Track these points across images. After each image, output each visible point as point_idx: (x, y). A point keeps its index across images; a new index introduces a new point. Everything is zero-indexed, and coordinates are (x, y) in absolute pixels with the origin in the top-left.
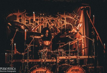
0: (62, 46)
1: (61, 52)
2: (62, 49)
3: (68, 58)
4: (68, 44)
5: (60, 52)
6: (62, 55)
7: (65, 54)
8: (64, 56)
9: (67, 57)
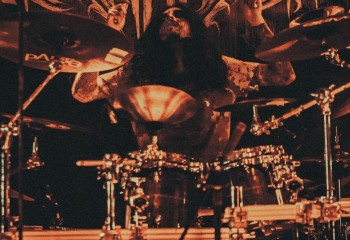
0: (275, 122)
1: (265, 173)
2: (275, 145)
3: (315, 213)
4: (317, 109)
5: (258, 166)
6: (272, 191)
7: (294, 186)
8: (286, 200)
9: (308, 208)
